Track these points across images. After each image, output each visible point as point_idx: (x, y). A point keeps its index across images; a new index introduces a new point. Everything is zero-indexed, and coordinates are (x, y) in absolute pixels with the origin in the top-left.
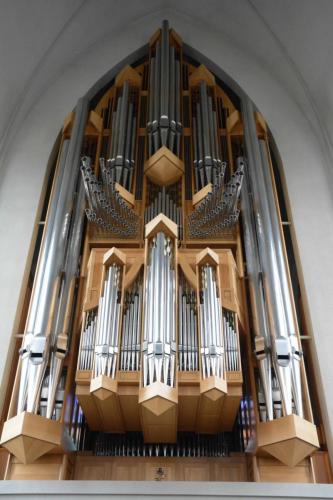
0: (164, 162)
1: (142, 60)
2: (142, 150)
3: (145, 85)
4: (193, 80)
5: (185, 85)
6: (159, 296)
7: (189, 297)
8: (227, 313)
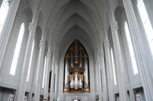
0: (76, 62)
1: (73, 44)
2: (74, 61)
3: (74, 49)
4: (80, 49)
5: (79, 49)
6: (76, 78)
7: (79, 79)
8: (82, 81)
